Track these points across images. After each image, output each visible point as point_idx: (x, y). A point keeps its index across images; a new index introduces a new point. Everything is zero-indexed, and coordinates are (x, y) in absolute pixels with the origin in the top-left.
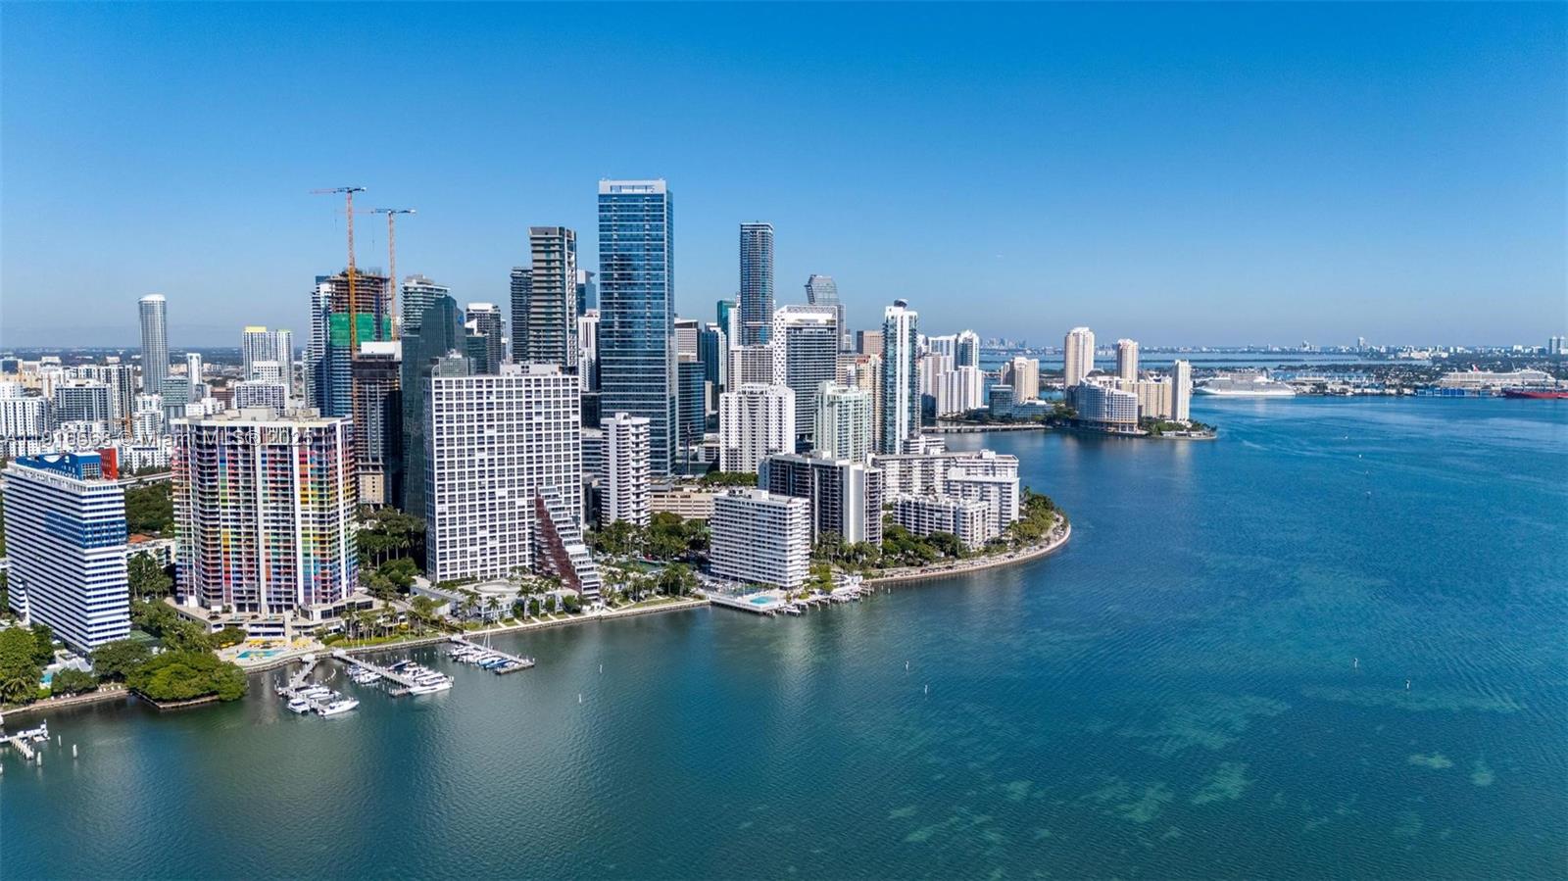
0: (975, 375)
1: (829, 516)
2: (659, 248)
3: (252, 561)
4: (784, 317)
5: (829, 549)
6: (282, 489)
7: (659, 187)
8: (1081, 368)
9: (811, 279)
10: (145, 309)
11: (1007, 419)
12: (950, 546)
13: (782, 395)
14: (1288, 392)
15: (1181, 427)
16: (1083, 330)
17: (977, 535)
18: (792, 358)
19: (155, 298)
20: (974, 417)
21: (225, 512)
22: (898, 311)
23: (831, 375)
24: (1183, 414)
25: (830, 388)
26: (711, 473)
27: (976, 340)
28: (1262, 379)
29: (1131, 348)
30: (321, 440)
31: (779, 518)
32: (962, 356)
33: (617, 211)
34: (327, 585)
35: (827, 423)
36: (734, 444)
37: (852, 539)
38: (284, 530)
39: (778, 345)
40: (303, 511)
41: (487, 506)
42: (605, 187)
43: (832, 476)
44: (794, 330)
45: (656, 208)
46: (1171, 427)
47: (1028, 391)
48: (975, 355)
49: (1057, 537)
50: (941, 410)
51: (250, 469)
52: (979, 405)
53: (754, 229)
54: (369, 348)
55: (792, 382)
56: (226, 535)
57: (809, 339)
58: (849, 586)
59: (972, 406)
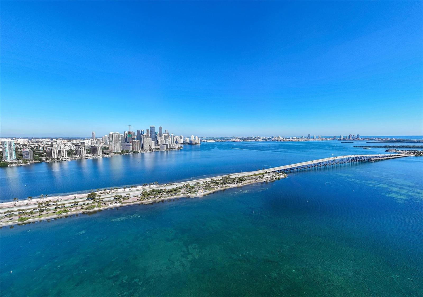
0: (182, 140)
1: (167, 147)
2: (154, 130)
3: (135, 148)
4: (164, 135)
5: (167, 148)
6: (137, 144)
7: (154, 126)
8: (193, 139)
9: (165, 131)
10: (92, 133)
11: (185, 143)
12: (174, 148)
13: (163, 140)
14: (214, 141)
15: (199, 144)
16: (193, 135)
17: (176, 148)
18: (164, 138)
19: (93, 132)
20: (182, 143)
21: (134, 145)
22: (172, 134)
23: (167, 139)
24: (199, 143)
25: (167, 140)
26: (158, 146)
27: (182, 136)
28: (212, 140)
29: (197, 137)
30: (139, 142)
31: (164, 146)
32: (181, 138)
33: (151, 128)
34: (140, 149)
35: (167, 142)
36: (160, 144)
37: (168, 148)
38: (137, 146)
39: (163, 137)
40: (139, 145)
41: (147, 146)
42: (150, 126)
43: (167, 145)
44: (165, 136)
45: (154, 127)
46: (198, 144)
47: (188, 141)
48: (182, 138)
49: (182, 148)
50: (179, 143)
51: (135, 143)
52: (183, 142)
53: (160, 127)
54: (133, 137)
55: (164, 139)
56: (134, 147)
57: (166, 136)
58: (168, 150)
59: (182, 142)
